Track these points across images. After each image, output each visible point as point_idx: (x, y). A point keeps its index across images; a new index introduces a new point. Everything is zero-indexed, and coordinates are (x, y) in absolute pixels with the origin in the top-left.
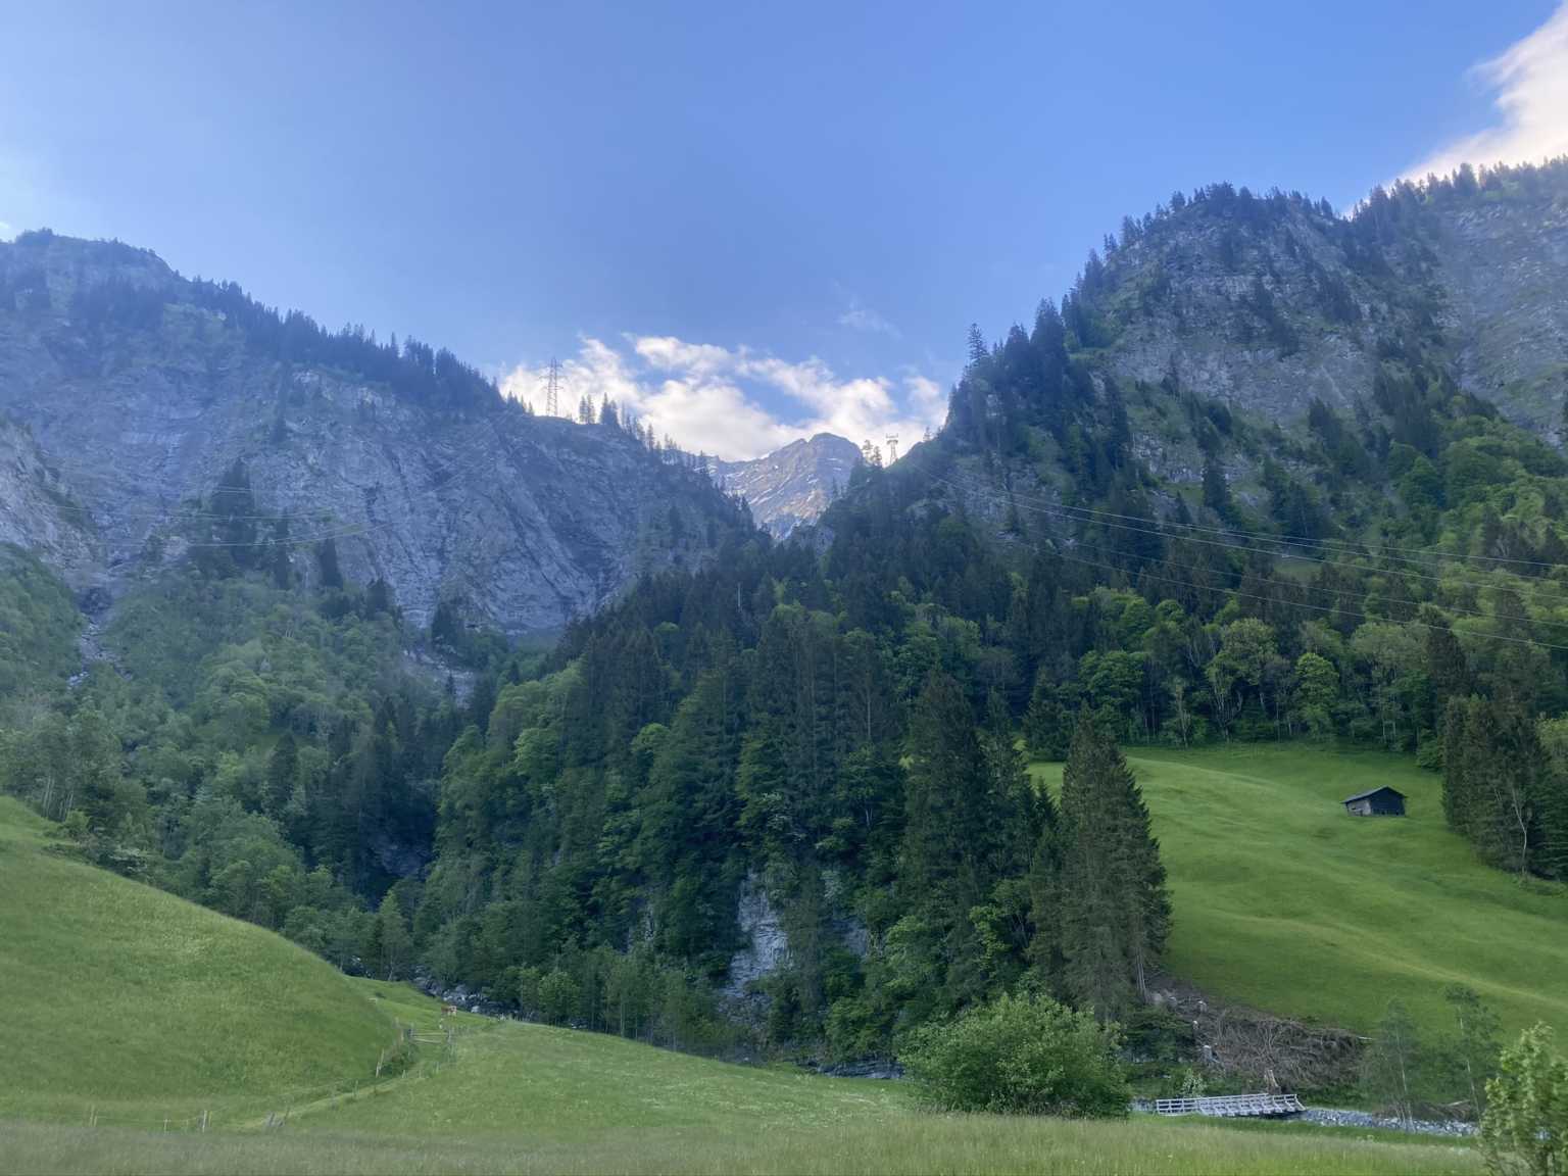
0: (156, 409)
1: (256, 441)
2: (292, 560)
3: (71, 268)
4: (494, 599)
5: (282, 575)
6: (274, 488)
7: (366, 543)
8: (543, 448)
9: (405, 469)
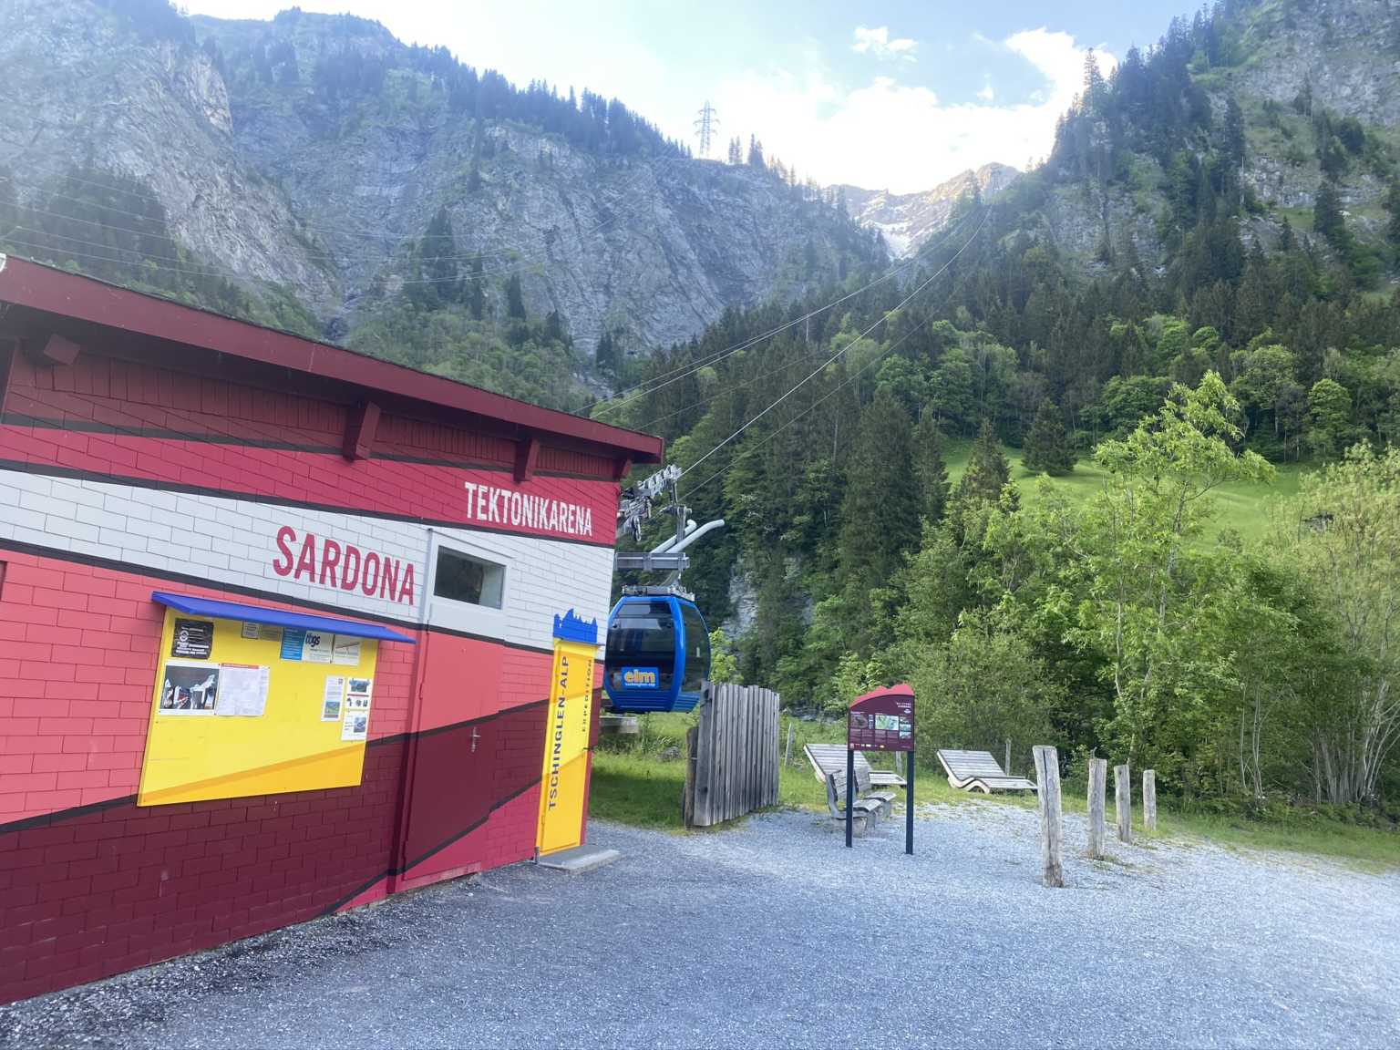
0: (381, 164)
1: (457, 191)
2: (486, 295)
3: (316, 41)
4: (651, 329)
5: (477, 307)
6: (471, 232)
7: (545, 279)
8: (695, 189)
9: (577, 212)
